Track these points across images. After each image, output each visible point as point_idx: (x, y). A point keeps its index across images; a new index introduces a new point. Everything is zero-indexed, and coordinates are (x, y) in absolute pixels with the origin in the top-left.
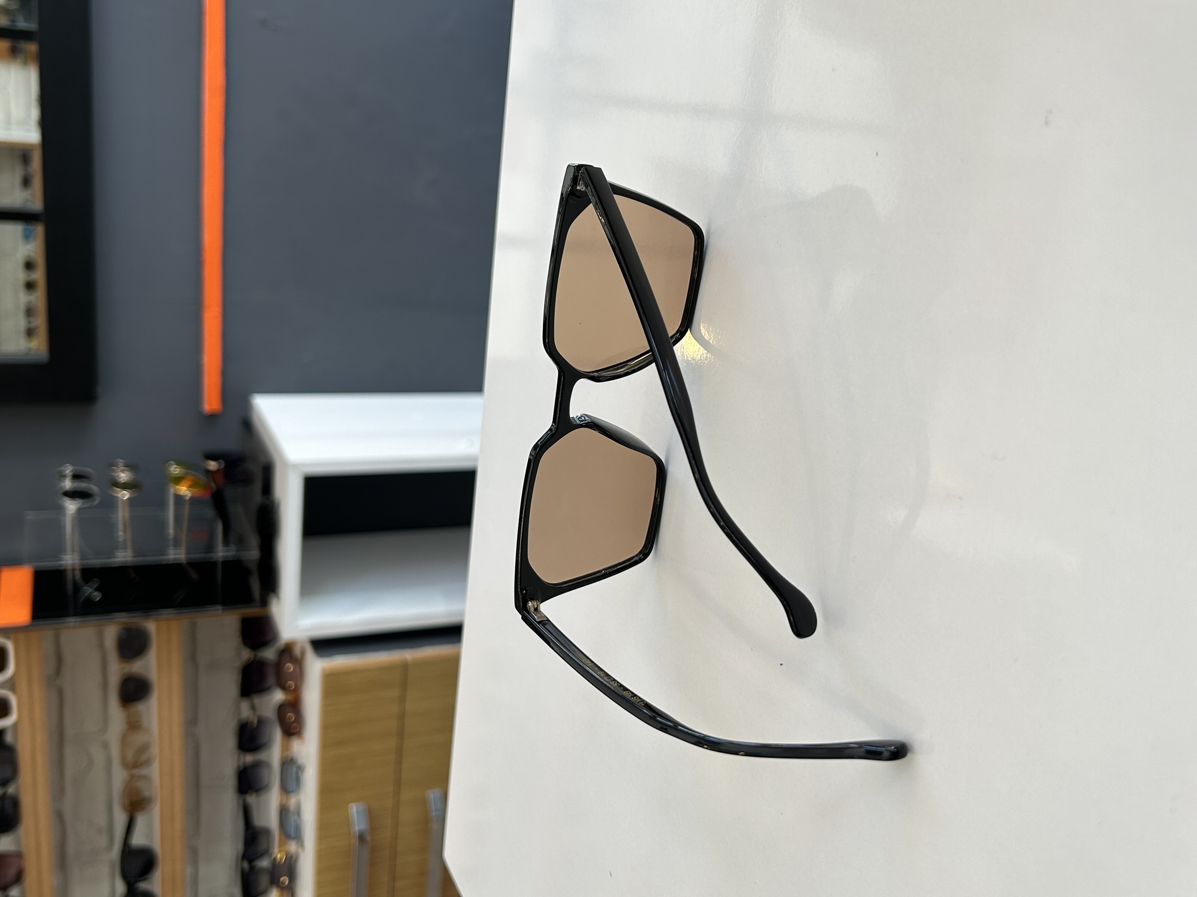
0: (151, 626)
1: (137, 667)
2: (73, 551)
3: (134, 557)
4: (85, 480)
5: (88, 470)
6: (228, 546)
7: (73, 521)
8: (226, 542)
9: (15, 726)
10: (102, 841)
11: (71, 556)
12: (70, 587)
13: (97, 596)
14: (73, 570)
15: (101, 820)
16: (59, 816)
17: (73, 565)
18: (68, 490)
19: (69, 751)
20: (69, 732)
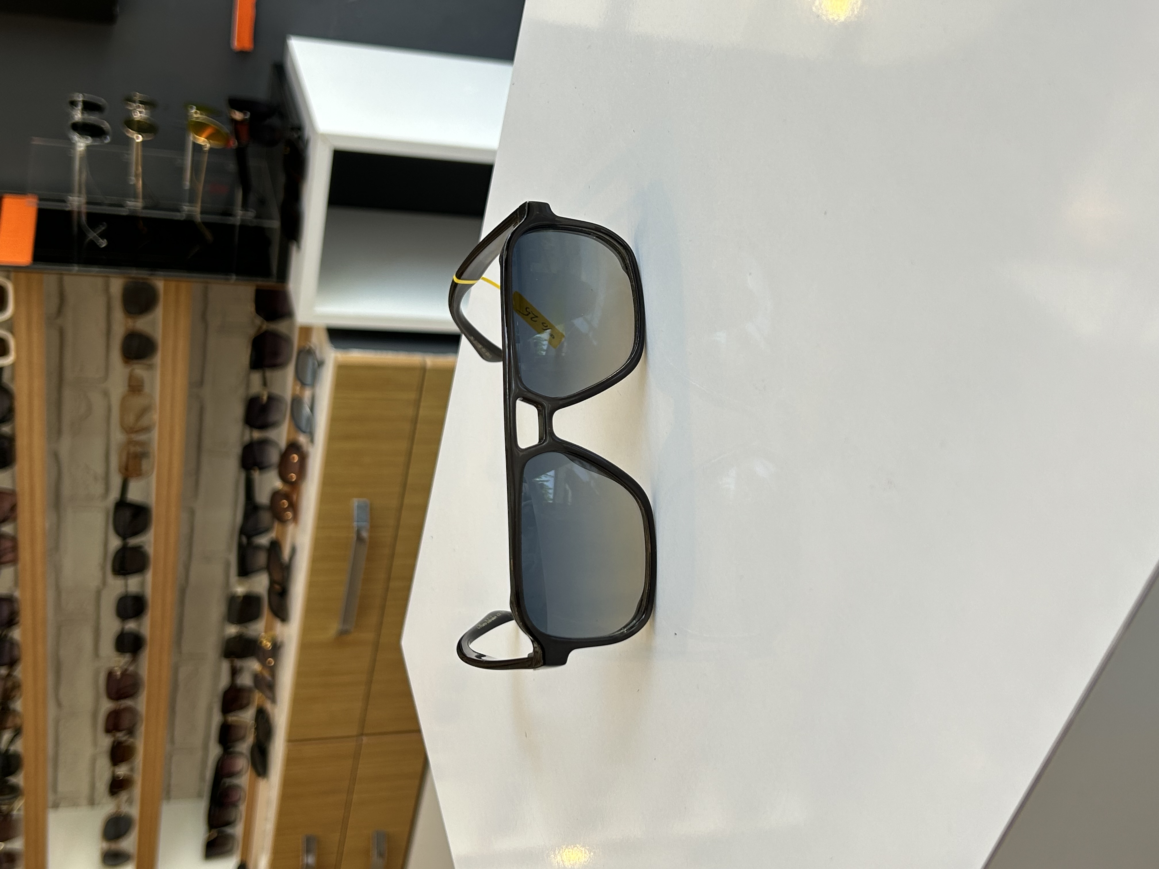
0: (160, 284)
1: (142, 324)
2: (80, 192)
3: (145, 208)
4: (97, 112)
5: (101, 101)
6: (247, 210)
7: (81, 159)
8: (245, 205)
9: (13, 365)
10: (98, 489)
11: (77, 198)
12: (75, 229)
13: (103, 243)
14: (79, 213)
15: (99, 468)
16: (56, 456)
17: (79, 207)
18: (78, 121)
19: (68, 393)
20: (69, 375)
